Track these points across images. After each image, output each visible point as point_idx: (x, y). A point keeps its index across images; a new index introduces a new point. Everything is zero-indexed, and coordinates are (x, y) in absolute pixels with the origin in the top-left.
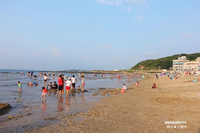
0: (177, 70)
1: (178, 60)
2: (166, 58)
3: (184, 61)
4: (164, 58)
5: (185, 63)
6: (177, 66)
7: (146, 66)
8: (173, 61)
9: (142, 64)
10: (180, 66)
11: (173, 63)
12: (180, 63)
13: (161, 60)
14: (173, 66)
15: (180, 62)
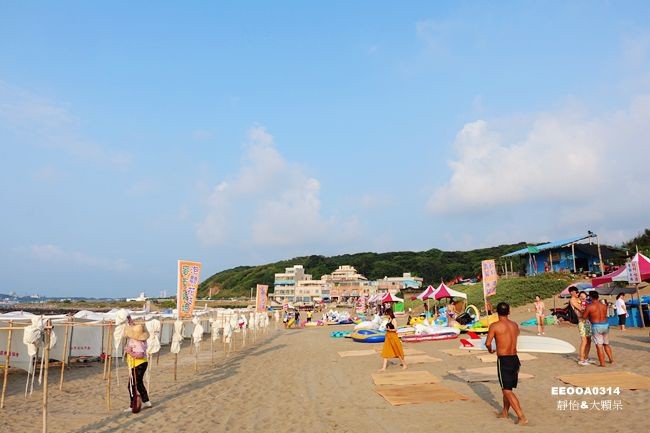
0: (283, 298)
1: (286, 275)
2: (275, 264)
3: (298, 277)
4: (270, 265)
5: (300, 282)
6: (283, 288)
7: (225, 287)
8: (276, 275)
9: (217, 281)
10: (290, 288)
11: (276, 282)
12: (290, 282)
13: (263, 271)
14: (276, 288)
15: (288, 278)
